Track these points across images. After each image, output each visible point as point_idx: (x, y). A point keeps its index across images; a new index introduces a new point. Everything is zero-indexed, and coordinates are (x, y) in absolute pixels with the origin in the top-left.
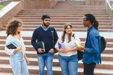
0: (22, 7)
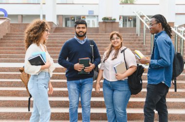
0: (8, 29)
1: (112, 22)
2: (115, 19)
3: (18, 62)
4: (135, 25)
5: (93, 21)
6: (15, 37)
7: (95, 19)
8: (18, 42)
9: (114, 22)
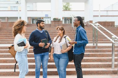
1: (59, 21)
2: (60, 19)
3: (6, 44)
4: (71, 23)
5: (48, 20)
6: (4, 29)
7: (49, 19)
8: (6, 33)
9: (60, 21)
